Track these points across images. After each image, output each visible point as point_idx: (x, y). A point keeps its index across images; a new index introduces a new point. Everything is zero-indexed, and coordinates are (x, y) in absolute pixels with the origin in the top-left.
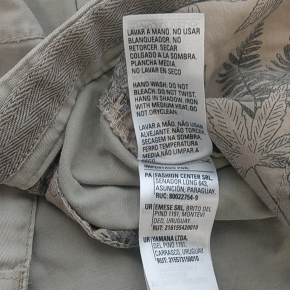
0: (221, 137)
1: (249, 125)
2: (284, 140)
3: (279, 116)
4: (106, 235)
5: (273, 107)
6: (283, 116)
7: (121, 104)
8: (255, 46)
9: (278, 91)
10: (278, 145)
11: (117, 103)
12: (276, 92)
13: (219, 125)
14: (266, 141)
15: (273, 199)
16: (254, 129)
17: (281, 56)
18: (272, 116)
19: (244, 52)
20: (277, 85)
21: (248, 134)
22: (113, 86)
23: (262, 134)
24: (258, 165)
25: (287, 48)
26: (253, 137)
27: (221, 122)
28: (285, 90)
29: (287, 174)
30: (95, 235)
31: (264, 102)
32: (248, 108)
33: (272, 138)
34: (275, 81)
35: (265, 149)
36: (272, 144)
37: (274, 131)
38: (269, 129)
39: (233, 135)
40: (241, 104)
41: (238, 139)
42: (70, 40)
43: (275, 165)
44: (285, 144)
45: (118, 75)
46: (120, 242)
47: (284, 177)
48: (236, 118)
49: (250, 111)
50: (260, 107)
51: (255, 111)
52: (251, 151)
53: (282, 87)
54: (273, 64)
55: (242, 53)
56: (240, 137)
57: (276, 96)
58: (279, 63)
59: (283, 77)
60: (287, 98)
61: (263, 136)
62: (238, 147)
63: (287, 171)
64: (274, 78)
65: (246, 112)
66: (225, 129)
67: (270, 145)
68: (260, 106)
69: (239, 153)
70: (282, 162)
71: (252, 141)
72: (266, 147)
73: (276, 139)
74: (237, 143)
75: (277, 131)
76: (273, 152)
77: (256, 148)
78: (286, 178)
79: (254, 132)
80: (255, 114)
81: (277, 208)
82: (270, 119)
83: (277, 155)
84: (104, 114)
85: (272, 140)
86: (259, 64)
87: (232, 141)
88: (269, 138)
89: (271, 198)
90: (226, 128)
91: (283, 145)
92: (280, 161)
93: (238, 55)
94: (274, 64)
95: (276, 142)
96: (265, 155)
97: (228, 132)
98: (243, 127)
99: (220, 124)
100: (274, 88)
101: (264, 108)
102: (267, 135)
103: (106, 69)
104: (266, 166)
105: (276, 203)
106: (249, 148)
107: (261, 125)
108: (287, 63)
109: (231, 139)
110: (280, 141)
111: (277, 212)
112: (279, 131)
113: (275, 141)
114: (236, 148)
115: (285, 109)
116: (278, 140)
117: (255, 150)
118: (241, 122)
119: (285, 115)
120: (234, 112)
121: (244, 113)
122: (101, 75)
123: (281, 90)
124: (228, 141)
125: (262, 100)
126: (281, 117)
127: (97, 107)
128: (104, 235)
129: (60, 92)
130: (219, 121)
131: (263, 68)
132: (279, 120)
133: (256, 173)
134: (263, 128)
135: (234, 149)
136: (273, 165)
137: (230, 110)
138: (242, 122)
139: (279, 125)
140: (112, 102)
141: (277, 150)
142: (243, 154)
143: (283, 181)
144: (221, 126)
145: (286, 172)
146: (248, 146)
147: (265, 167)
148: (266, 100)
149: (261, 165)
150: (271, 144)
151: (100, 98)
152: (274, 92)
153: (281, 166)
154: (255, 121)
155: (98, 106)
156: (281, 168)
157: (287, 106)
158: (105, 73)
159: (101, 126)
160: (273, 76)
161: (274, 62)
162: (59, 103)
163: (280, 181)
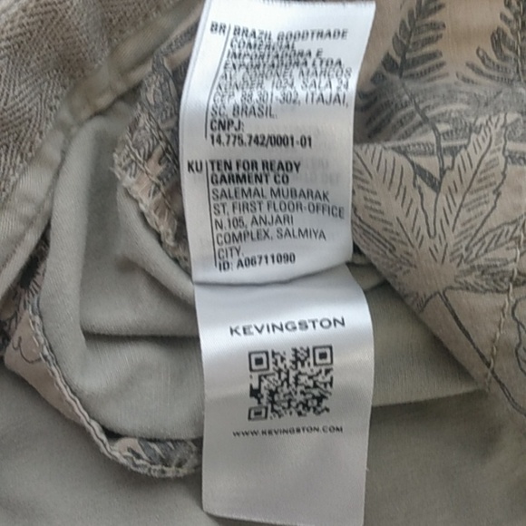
0: (371, 232)
1: (429, 206)
2: (504, 234)
3: (491, 185)
4: (137, 451)
5: (478, 166)
6: (500, 186)
7: (160, 163)
8: (431, 33)
9: (487, 130)
10: (493, 245)
11: (153, 162)
12: (482, 132)
13: (366, 207)
14: (465, 238)
15: (482, 357)
16: (440, 214)
17: (485, 53)
18: (475, 185)
19: (410, 47)
20: (485, 114)
21: (427, 224)
22: (141, 125)
23: (458, 224)
24: (451, 288)
25: (496, 36)
26: (439, 231)
27: (371, 201)
28: (502, 127)
29: (512, 304)
30: (117, 454)
31: (459, 156)
32: (425, 171)
33: (477, 231)
34: (479, 106)
35: (465, 255)
36: (480, 244)
37: (482, 218)
38: (472, 214)
39: (396, 228)
40: (412, 164)
41: (407, 235)
42: (36, 18)
43: (486, 287)
44: (506, 242)
45: (152, 102)
46: (166, 466)
47: (506, 310)
48: (402, 193)
49: (431, 177)
50: (452, 168)
51: (441, 177)
52: (436, 260)
53: (494, 120)
54: (471, 70)
55: (405, 50)
56: (413, 230)
57: (483, 139)
58: (483, 68)
59: (495, 97)
60: (505, 144)
61: (459, 228)
62: (408, 253)
63: (511, 298)
64: (476, 101)
65: (423, 179)
66: (380, 216)
67: (474, 246)
68: (450, 164)
69: (411, 265)
70: (502, 280)
71: (437, 238)
72: (467, 249)
73: (487, 233)
74: (406, 245)
75: (488, 215)
76: (482, 261)
77: (445, 253)
78: (510, 312)
79: (441, 221)
80: (440, 183)
81: (490, 374)
82: (472, 193)
83: (489, 267)
84: (124, 184)
85: (479, 235)
86: (442, 71)
87: (394, 239)
88: (473, 232)
89: (477, 354)
90: (382, 213)
91: (502, 245)
92: (497, 279)
93: (397, 53)
94: (473, 70)
95: (487, 240)
96: (464, 266)
97: (386, 222)
98: (417, 211)
99: (369, 204)
100: (478, 123)
101: (460, 171)
102: (468, 225)
103: (121, 87)
104: (467, 289)
105: (488, 365)
106: (432, 253)
107: (455, 204)
108: (498, 66)
109: (393, 236)
110: (494, 236)
111: (490, 382)
112: (492, 216)
113: (484, 236)
114: (405, 256)
115: (502, 168)
116: (491, 235)
117: (444, 258)
118: (412, 201)
119: (502, 182)
120: (396, 180)
121: (419, 181)
122: (114, 102)
123: (492, 128)
124: (386, 240)
125: (454, 151)
126: (494, 187)
127: (109, 171)
128: (133, 452)
129: (21, 131)
130: (366, 199)
131: (452, 79)
132: (491, 194)
133: (447, 304)
134: (459, 211)
135: (399, 256)
136: (482, 286)
137: (389, 176)
138: (414, 200)
139: (492, 203)
140: (141, 159)
141: (490, 255)
142: (418, 266)
143: (503, 320)
144: (371, 208)
145: (509, 300)
146: (430, 250)
147: (466, 293)
148: (463, 151)
149: (457, 289)
150: (476, 244)
151: (114, 151)
152: (478, 133)
153: (499, 288)
154: (442, 197)
155: (111, 169)
156: (498, 291)
157: (506, 162)
158: (122, 98)
159: (119, 210)
160: (475, 95)
161: (472, 66)
162: (22, 155)
163: (498, 320)
